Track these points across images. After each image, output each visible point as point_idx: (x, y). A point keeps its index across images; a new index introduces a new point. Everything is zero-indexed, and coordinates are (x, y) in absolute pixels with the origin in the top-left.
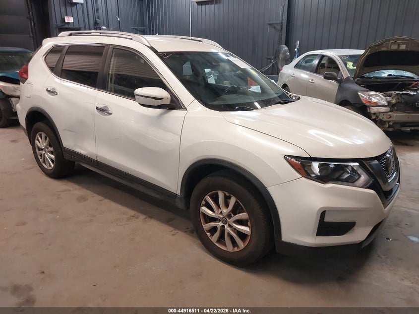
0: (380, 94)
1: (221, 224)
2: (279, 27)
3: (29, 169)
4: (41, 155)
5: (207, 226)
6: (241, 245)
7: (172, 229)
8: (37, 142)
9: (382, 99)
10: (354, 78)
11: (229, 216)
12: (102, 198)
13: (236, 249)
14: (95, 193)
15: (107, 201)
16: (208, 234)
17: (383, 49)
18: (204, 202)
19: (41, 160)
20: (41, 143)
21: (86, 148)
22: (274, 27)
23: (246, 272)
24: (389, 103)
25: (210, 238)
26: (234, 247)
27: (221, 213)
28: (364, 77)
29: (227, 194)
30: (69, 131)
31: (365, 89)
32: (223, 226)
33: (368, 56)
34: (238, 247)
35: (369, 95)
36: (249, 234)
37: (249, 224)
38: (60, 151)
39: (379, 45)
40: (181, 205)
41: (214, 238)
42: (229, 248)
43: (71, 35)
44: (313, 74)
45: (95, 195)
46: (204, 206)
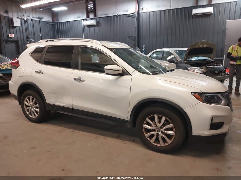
0: (198, 68)
1: (156, 132)
2: (133, 38)
3: (18, 120)
4: (28, 110)
5: (147, 135)
6: (169, 142)
7: (122, 141)
8: (25, 102)
9: (200, 70)
10: (184, 61)
11: (161, 127)
12: (73, 130)
13: (166, 144)
14: (67, 128)
15: (76, 131)
16: (149, 139)
17: (196, 47)
18: (145, 122)
19: (27, 113)
20: (29, 102)
21: (65, 102)
22: (131, 38)
23: (172, 155)
24: (203, 72)
25: (150, 141)
26: (164, 143)
27: (156, 126)
28: (188, 60)
29: (160, 116)
30: (52, 93)
31: (191, 66)
32: (158, 134)
33: (190, 50)
34: (167, 143)
35: (193, 69)
36: (174, 135)
37: (174, 129)
38: (43, 106)
39: (194, 45)
40: (129, 126)
41: (152, 141)
42: (162, 144)
43: (47, 41)
44: (160, 61)
45: (68, 129)
46: (145, 124)
